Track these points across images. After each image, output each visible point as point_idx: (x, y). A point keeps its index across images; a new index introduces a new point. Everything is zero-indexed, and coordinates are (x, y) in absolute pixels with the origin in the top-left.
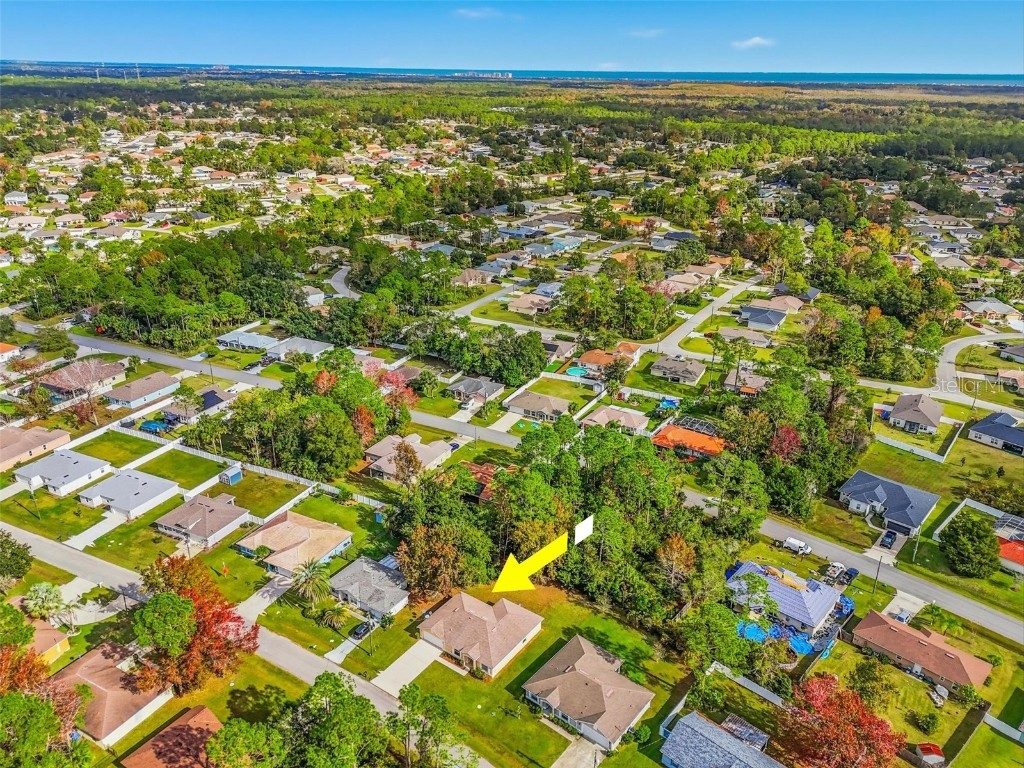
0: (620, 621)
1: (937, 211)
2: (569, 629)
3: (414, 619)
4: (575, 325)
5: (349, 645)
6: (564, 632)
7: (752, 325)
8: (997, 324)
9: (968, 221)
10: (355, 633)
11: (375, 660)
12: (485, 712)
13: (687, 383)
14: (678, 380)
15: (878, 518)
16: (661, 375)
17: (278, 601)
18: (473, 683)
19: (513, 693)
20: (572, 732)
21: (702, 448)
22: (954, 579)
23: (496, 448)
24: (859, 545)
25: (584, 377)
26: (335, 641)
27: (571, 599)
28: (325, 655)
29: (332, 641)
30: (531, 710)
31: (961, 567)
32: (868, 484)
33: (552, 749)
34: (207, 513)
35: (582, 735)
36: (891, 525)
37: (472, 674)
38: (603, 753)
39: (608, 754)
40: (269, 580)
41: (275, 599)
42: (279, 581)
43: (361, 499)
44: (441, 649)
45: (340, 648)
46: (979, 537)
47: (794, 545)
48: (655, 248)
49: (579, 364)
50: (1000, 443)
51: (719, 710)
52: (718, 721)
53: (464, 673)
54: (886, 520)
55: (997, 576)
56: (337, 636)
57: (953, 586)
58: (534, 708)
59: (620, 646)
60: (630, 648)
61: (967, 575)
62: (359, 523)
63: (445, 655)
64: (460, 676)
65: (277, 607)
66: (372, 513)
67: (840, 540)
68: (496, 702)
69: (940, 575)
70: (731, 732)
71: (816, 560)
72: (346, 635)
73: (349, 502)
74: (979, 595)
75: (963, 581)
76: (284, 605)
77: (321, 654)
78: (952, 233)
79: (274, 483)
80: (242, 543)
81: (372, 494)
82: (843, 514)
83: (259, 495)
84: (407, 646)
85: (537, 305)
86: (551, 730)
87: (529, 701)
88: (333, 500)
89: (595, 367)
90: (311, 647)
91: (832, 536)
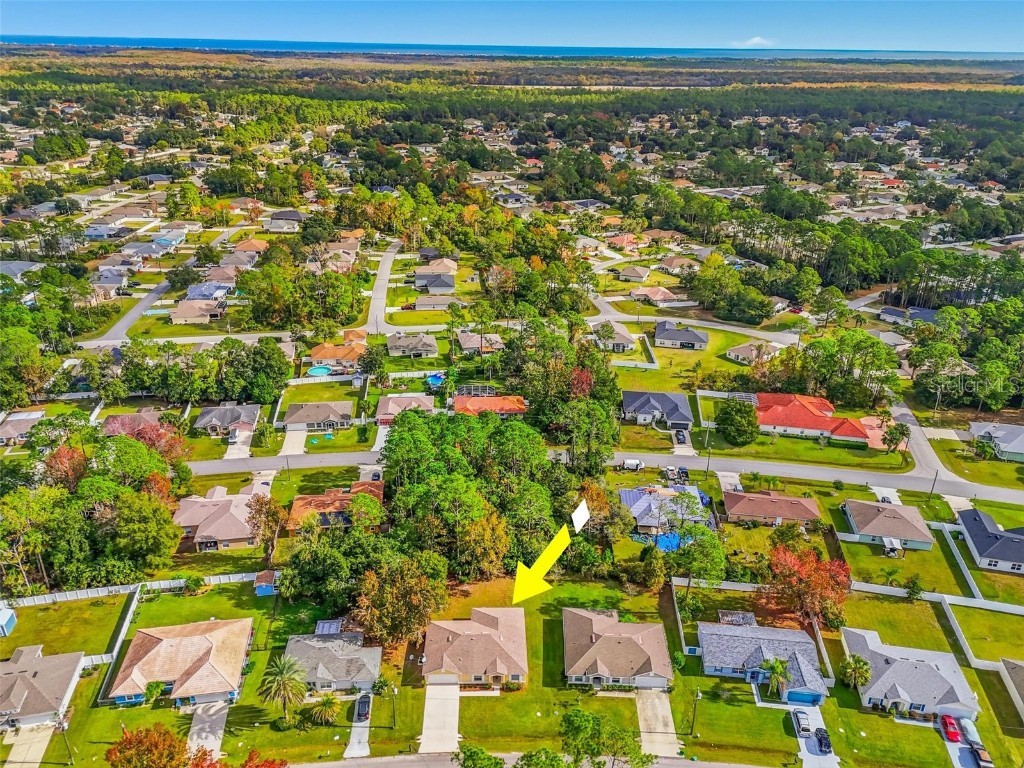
0: (574, 582)
1: (478, 168)
2: (542, 608)
3: (401, 671)
4: (269, 324)
5: (360, 732)
6: (542, 613)
7: (432, 290)
8: (596, 255)
9: (509, 175)
10: (356, 712)
11: (400, 730)
12: (548, 716)
13: (429, 356)
14: (420, 355)
15: (661, 423)
16: (401, 354)
17: (228, 732)
18: (511, 697)
19: (553, 687)
20: (629, 690)
21: (502, 409)
22: (736, 450)
23: (309, 473)
24: (665, 449)
25: (331, 375)
26: (341, 736)
28: (345, 755)
29: (337, 738)
30: (584, 692)
31: (740, 440)
32: (642, 399)
33: (627, 714)
34: (32, 680)
35: (637, 688)
36: (674, 426)
37: (506, 689)
38: (664, 691)
39: (670, 691)
40: (189, 718)
41: (221, 733)
42: (206, 711)
43: (213, 581)
44: (456, 684)
45: (353, 739)
46: (747, 413)
47: (632, 465)
48: (271, 230)
49: (314, 363)
50: (678, 343)
51: (710, 611)
52: (717, 620)
53: (497, 693)
54: (669, 423)
55: (761, 438)
56: (337, 729)
57: (738, 455)
58: (585, 689)
59: (593, 601)
60: (602, 600)
61: (744, 444)
62: (237, 605)
63: (464, 687)
64: (496, 698)
65: (233, 740)
66: (247, 587)
67: (651, 449)
68: (548, 703)
69: (726, 451)
70: (731, 623)
71: (652, 471)
72: (348, 724)
73: (203, 589)
74: (757, 456)
75: (743, 450)
76: (240, 733)
77: (339, 757)
78: (505, 186)
79: (71, 610)
80: (116, 692)
81: (218, 570)
82: (637, 429)
83: (65, 630)
84: (420, 700)
85: (207, 310)
86: (613, 699)
87: (576, 685)
88: (176, 595)
89: (333, 362)
90: (320, 757)
91: (643, 448)
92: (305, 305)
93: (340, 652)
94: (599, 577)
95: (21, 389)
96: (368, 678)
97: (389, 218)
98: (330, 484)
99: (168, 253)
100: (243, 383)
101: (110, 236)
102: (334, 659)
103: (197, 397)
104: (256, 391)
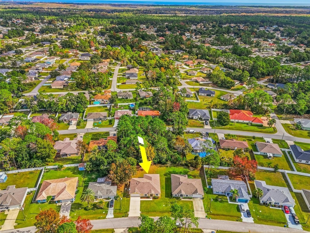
0: (174, 166)
1: (145, 40)
2: (165, 174)
3: (123, 193)
4: (81, 88)
5: (111, 211)
6: (165, 176)
7: (131, 78)
8: (181, 67)
9: (154, 42)
10: (109, 205)
11: (123, 210)
12: (167, 206)
13: (130, 98)
14: (127, 98)
15: (201, 119)
16: (121, 98)
17: (71, 211)
18: (156, 200)
19: (168, 197)
20: (191, 198)
22: (223, 127)
23: (94, 134)
24: (202, 127)
25: (100, 104)
26: (105, 212)
27: (158, 166)
28: (106, 218)
29: (104, 212)
30: (177, 199)
31: (224, 124)
32: (195, 112)
33: (190, 205)
34: (13, 196)
35: (193, 198)
36: (204, 120)
37: (154, 198)
38: (201, 199)
39: (203, 199)
40: (60, 206)
41: (70, 211)
42: (65, 204)
43: (66, 166)
44: (139, 197)
45: (109, 213)
46: (227, 115)
47: (191, 131)
48: (81, 59)
49: (95, 100)
50: (206, 94)
51: (215, 175)
52: (217, 178)
53: (151, 199)
55: (230, 123)
56: (104, 210)
57: (224, 129)
58: (178, 198)
59: (180, 172)
60: (183, 172)
61: (226, 125)
62: (73, 173)
63: (141, 198)
64: (151, 201)
65: (73, 213)
66: (76, 168)
67: (197, 127)
68: (167, 202)
69: (221, 127)
70: (221, 179)
71: (198, 133)
72: (107, 208)
73: (63, 168)
74: (229, 129)
75: (225, 127)
76: (75, 211)
77: (105, 218)
78: (153, 46)
79: (24, 175)
80: (38, 199)
81: (67, 163)
82: (193, 120)
83: (22, 181)
84: (129, 202)
85: (62, 84)
86: (186, 201)
87: (175, 197)
88: (55, 170)
89: (101, 100)
90: (99, 218)
91: (195, 126)
92: (92, 82)
93: (105, 187)
94: (182, 165)
95: (6, 108)
96: (113, 194)
97: (117, 56)
98: (101, 137)
99: (50, 67)
100: (74, 106)
101: (32, 61)
102: (103, 189)
103: (60, 111)
104: (78, 109)
